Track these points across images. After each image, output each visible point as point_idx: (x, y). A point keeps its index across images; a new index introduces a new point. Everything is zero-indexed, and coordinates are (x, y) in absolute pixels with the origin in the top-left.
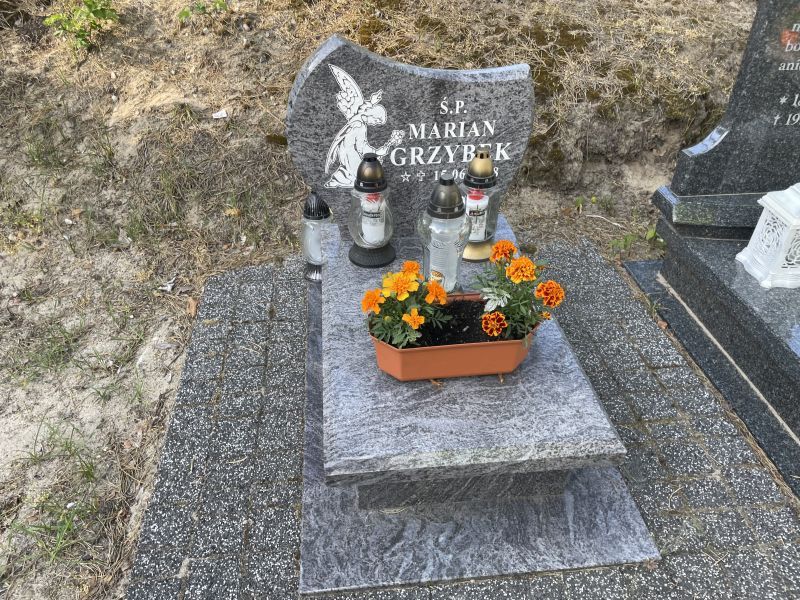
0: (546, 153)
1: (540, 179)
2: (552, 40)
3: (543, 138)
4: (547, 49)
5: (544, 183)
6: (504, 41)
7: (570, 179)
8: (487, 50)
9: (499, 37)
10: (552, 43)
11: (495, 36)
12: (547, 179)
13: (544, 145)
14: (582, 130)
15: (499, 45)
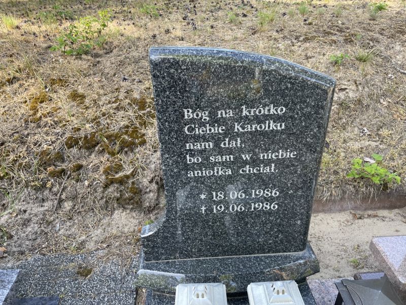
0: (128, 188)
1: (128, 204)
2: (150, 106)
3: (127, 177)
4: (144, 114)
5: (131, 206)
6: (117, 109)
7: (148, 204)
8: (104, 115)
9: (115, 105)
10: (148, 109)
11: (113, 105)
12: (133, 204)
13: (127, 182)
14: (156, 171)
15: (112, 111)
